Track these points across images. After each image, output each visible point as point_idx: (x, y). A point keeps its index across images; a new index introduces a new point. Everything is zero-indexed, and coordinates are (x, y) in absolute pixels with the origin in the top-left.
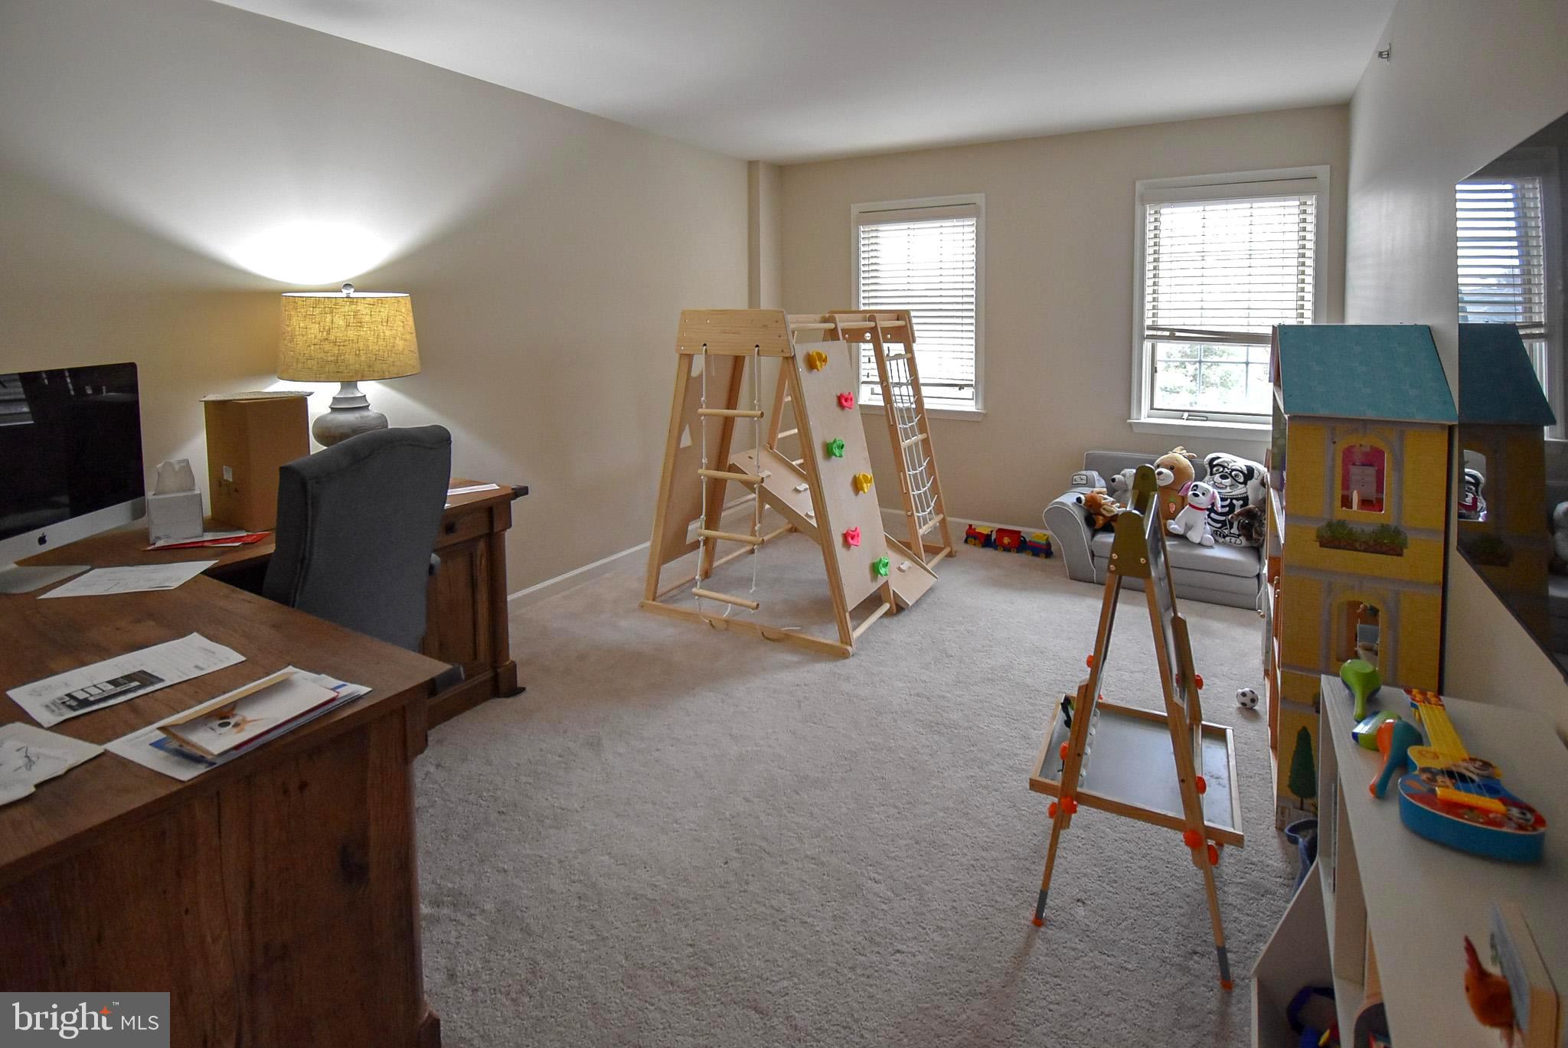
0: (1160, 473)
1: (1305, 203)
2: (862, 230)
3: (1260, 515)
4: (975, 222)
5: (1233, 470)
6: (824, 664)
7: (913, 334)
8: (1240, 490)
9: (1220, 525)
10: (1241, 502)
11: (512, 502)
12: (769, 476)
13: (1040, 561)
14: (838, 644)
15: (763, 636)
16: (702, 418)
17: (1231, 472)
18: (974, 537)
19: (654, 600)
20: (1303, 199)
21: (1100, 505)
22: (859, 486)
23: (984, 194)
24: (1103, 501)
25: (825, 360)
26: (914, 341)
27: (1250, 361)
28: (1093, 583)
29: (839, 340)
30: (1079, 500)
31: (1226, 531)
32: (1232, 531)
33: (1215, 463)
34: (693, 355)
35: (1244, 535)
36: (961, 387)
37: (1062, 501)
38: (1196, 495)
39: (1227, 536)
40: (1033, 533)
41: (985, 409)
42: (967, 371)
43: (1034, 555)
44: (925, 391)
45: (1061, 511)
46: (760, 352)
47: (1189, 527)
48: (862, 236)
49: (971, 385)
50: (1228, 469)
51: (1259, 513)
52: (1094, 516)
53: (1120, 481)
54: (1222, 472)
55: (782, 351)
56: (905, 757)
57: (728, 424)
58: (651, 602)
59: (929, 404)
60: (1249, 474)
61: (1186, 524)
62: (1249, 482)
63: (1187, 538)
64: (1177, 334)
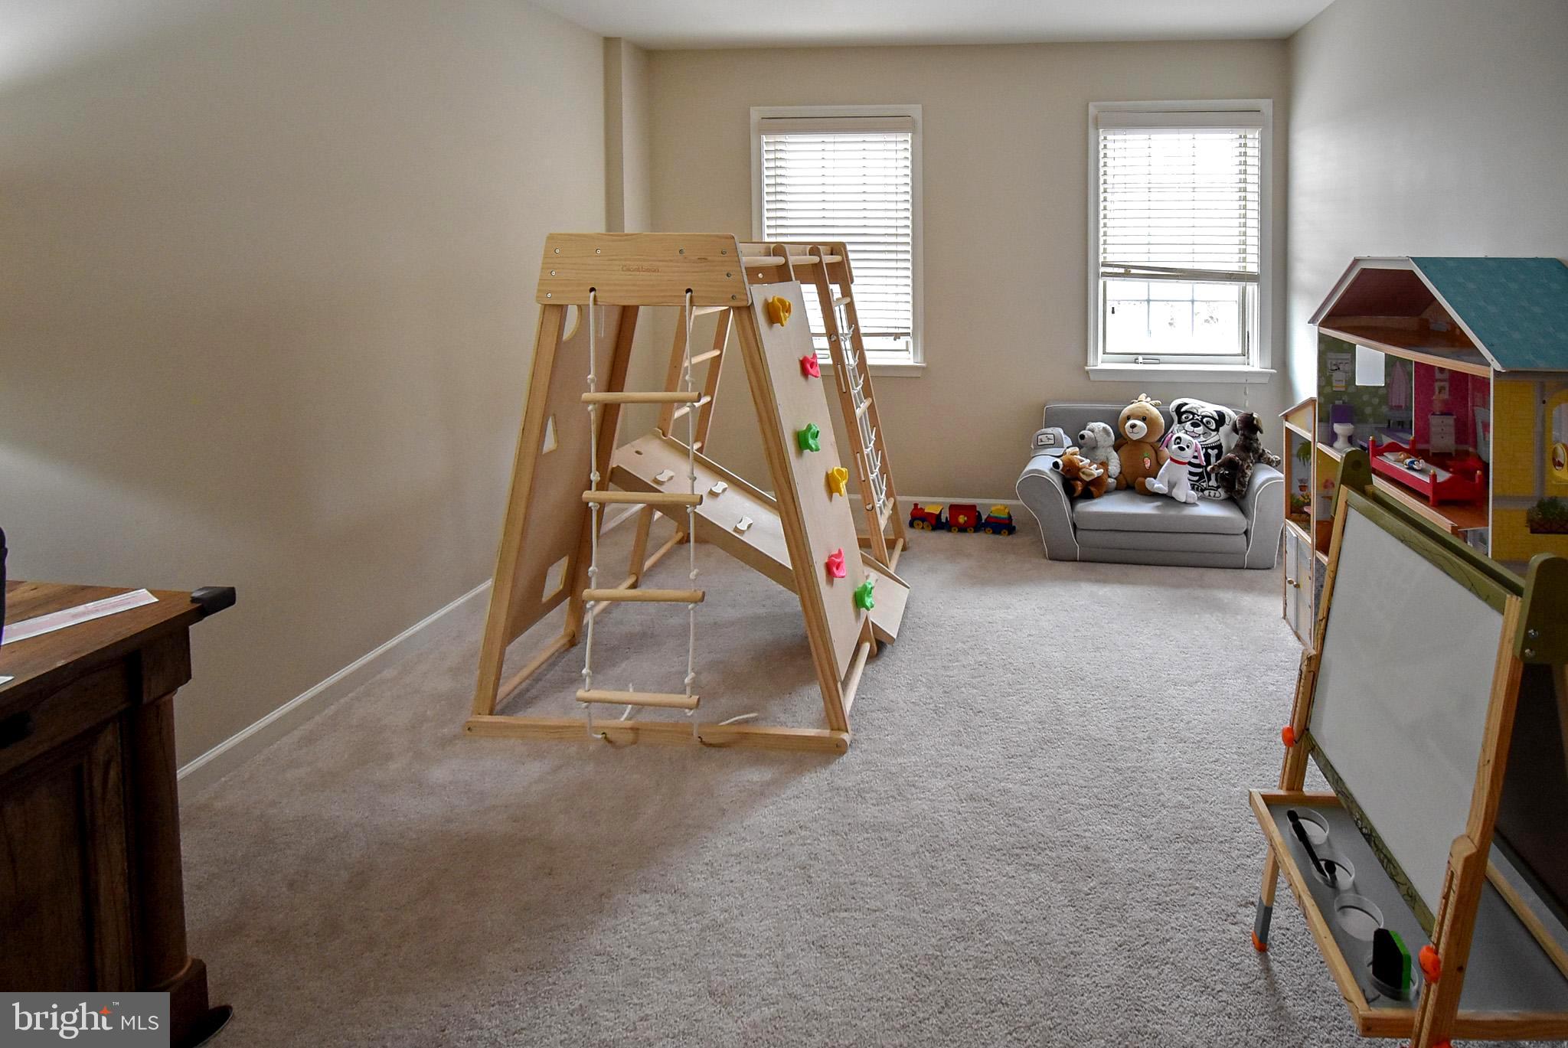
0: (1133, 426)
1: (1245, 137)
2: (765, 140)
3: (1242, 465)
4: (909, 139)
5: (1204, 417)
6: (814, 775)
7: (850, 272)
8: (1213, 439)
9: (1197, 478)
10: (1216, 451)
11: (190, 627)
12: (671, 478)
13: (1003, 539)
14: (826, 733)
15: (701, 741)
16: (590, 407)
17: (1202, 419)
18: (920, 518)
19: (491, 713)
20: (1242, 132)
21: (1079, 469)
22: (833, 485)
23: (920, 106)
24: (1081, 464)
25: (788, 310)
26: (852, 282)
27: (1195, 299)
28: (1076, 561)
29: (792, 280)
30: (1056, 465)
31: (1204, 484)
32: (1210, 484)
33: (1183, 410)
34: (567, 305)
35: (1224, 487)
36: (897, 336)
37: (1034, 468)
38: (1182, 449)
39: (1206, 489)
40: (993, 506)
41: (925, 361)
42: (904, 318)
43: (994, 532)
44: (867, 342)
45: (1037, 478)
46: (695, 299)
47: (1172, 485)
48: (765, 148)
49: (908, 334)
50: (1198, 416)
51: (1241, 462)
52: (1072, 482)
53: (1090, 438)
54: (1193, 419)
55: (733, 297)
56: (1011, 938)
57: (609, 414)
58: (487, 719)
59: (872, 359)
60: (1221, 419)
61: (1169, 482)
62: (1221, 428)
63: (1173, 498)
64: (1133, 271)
